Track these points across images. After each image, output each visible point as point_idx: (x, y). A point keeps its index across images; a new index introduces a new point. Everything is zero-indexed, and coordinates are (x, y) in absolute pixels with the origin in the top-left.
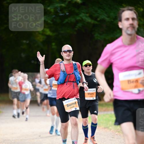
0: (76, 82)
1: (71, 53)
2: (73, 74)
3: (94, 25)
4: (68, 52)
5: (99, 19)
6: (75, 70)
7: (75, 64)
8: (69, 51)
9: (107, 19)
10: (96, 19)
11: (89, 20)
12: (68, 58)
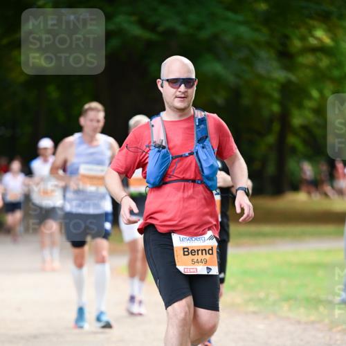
0: (202, 183)
1: (192, 87)
2: (191, 154)
3: (150, 44)
4: (183, 86)
5: (161, 29)
6: (201, 140)
7: (202, 121)
8: (187, 82)
9: (182, 29)
10: (153, 28)
11: (136, 31)
12: (178, 104)
